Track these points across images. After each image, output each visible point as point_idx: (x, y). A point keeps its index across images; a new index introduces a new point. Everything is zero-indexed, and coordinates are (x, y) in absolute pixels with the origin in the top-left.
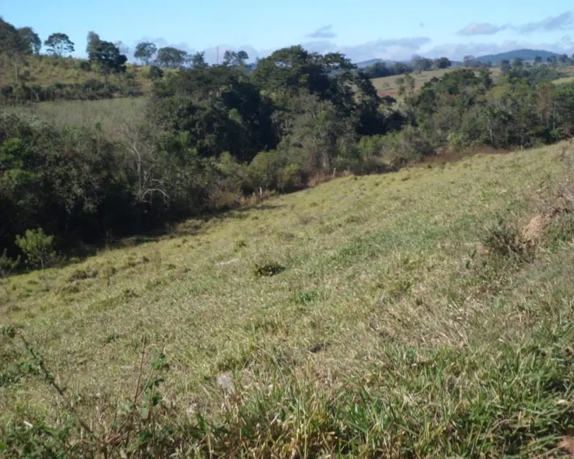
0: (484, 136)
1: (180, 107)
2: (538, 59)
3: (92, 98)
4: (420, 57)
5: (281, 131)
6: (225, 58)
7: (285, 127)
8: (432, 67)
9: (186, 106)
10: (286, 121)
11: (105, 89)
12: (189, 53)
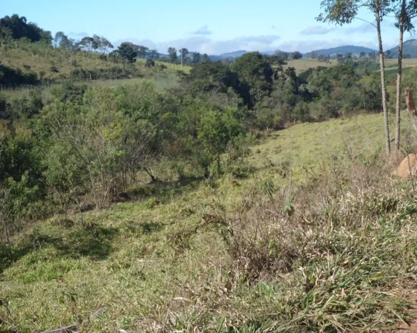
0: (360, 105)
1: (205, 85)
2: (363, 54)
3: (118, 78)
4: (280, 51)
5: (255, 100)
6: (168, 52)
7: (257, 97)
8: (289, 58)
9: (208, 85)
10: (258, 94)
11: (123, 73)
12: (149, 49)
